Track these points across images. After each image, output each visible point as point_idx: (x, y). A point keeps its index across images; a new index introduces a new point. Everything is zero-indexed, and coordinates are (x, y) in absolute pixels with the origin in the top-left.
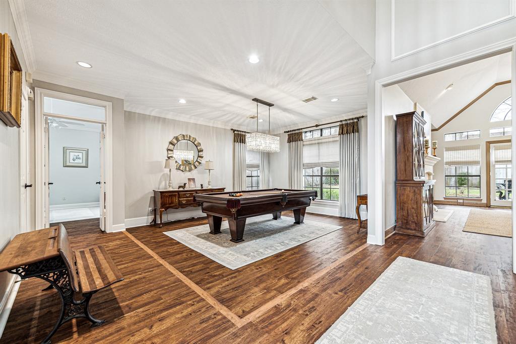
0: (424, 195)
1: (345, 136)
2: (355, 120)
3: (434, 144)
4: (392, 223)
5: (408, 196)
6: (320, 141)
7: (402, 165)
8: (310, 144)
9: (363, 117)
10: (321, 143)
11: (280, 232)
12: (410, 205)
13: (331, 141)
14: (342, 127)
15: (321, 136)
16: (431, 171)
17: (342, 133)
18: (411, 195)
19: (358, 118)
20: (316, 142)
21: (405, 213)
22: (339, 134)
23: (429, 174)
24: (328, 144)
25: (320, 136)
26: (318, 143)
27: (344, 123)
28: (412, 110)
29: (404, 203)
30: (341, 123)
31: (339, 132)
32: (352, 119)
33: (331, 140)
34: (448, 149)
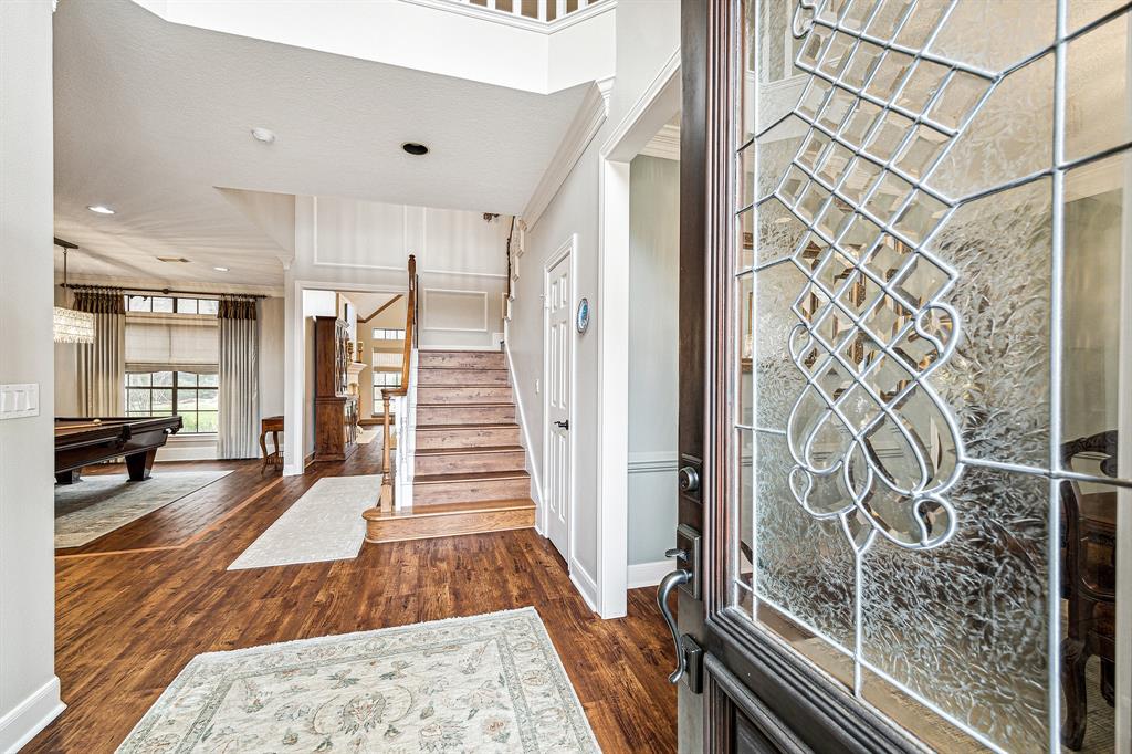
0: (346, 414)
1: (231, 323)
2: (251, 300)
3: (359, 345)
4: (311, 451)
5: (329, 415)
6: (173, 322)
7: (323, 378)
8: (145, 325)
9: (264, 297)
10: (177, 326)
11: (109, 497)
12: (332, 426)
13: (200, 326)
14: (224, 305)
15: (175, 311)
16: (357, 382)
17: (226, 316)
18: (332, 415)
19: (255, 297)
20: (164, 321)
21: (325, 436)
22: (220, 316)
23: (353, 385)
24: (191, 329)
25: (171, 311)
26: (169, 326)
27: (229, 298)
28: (334, 315)
29: (325, 424)
30: (223, 299)
31: (220, 313)
32: (245, 296)
33: (201, 323)
34: (378, 350)
